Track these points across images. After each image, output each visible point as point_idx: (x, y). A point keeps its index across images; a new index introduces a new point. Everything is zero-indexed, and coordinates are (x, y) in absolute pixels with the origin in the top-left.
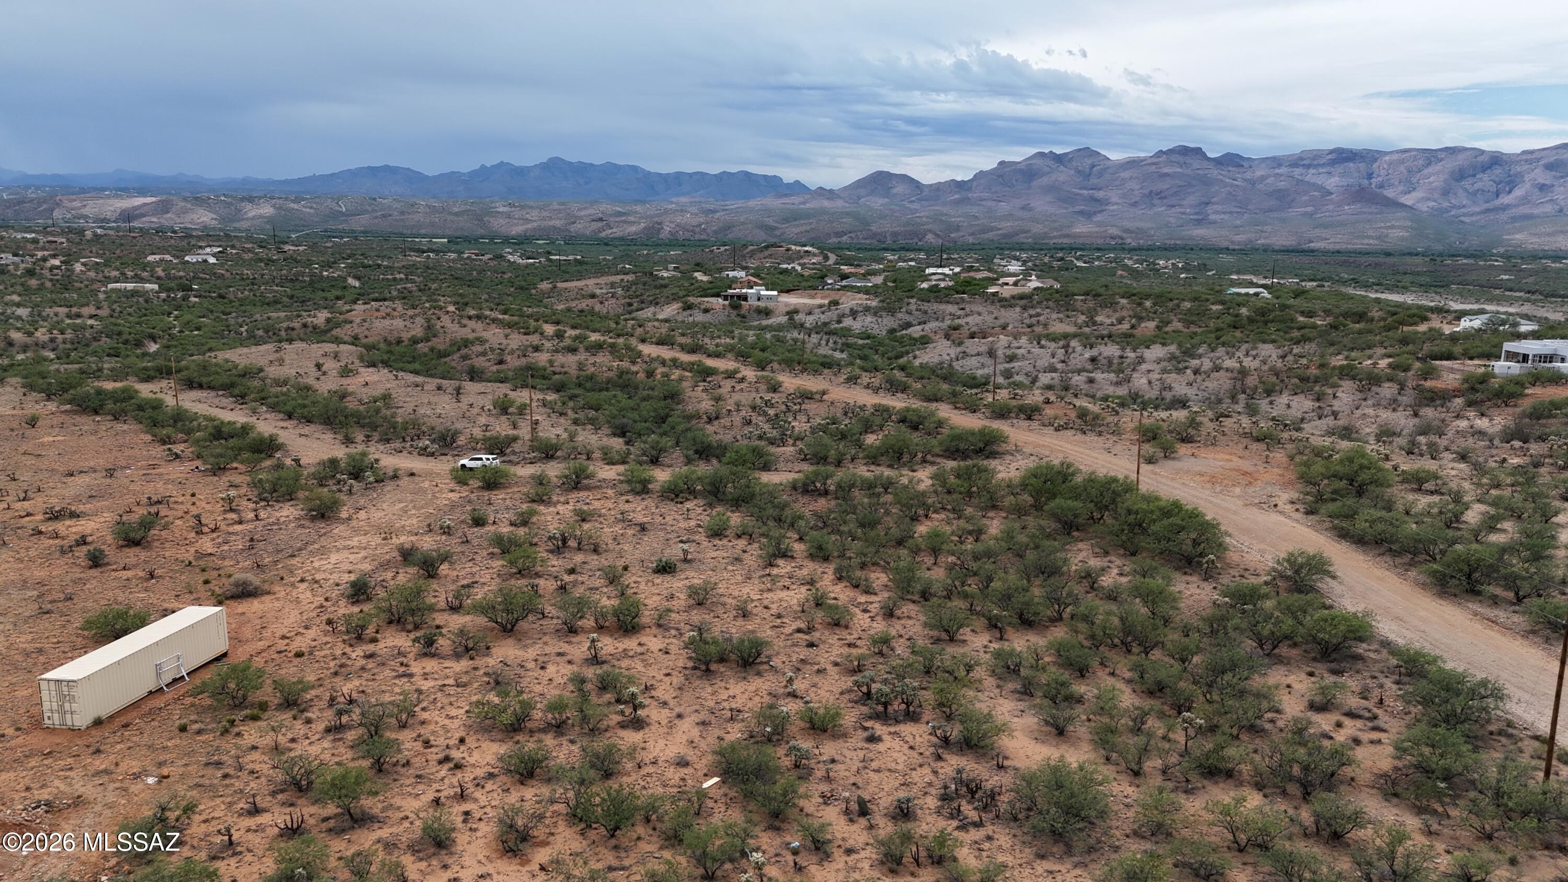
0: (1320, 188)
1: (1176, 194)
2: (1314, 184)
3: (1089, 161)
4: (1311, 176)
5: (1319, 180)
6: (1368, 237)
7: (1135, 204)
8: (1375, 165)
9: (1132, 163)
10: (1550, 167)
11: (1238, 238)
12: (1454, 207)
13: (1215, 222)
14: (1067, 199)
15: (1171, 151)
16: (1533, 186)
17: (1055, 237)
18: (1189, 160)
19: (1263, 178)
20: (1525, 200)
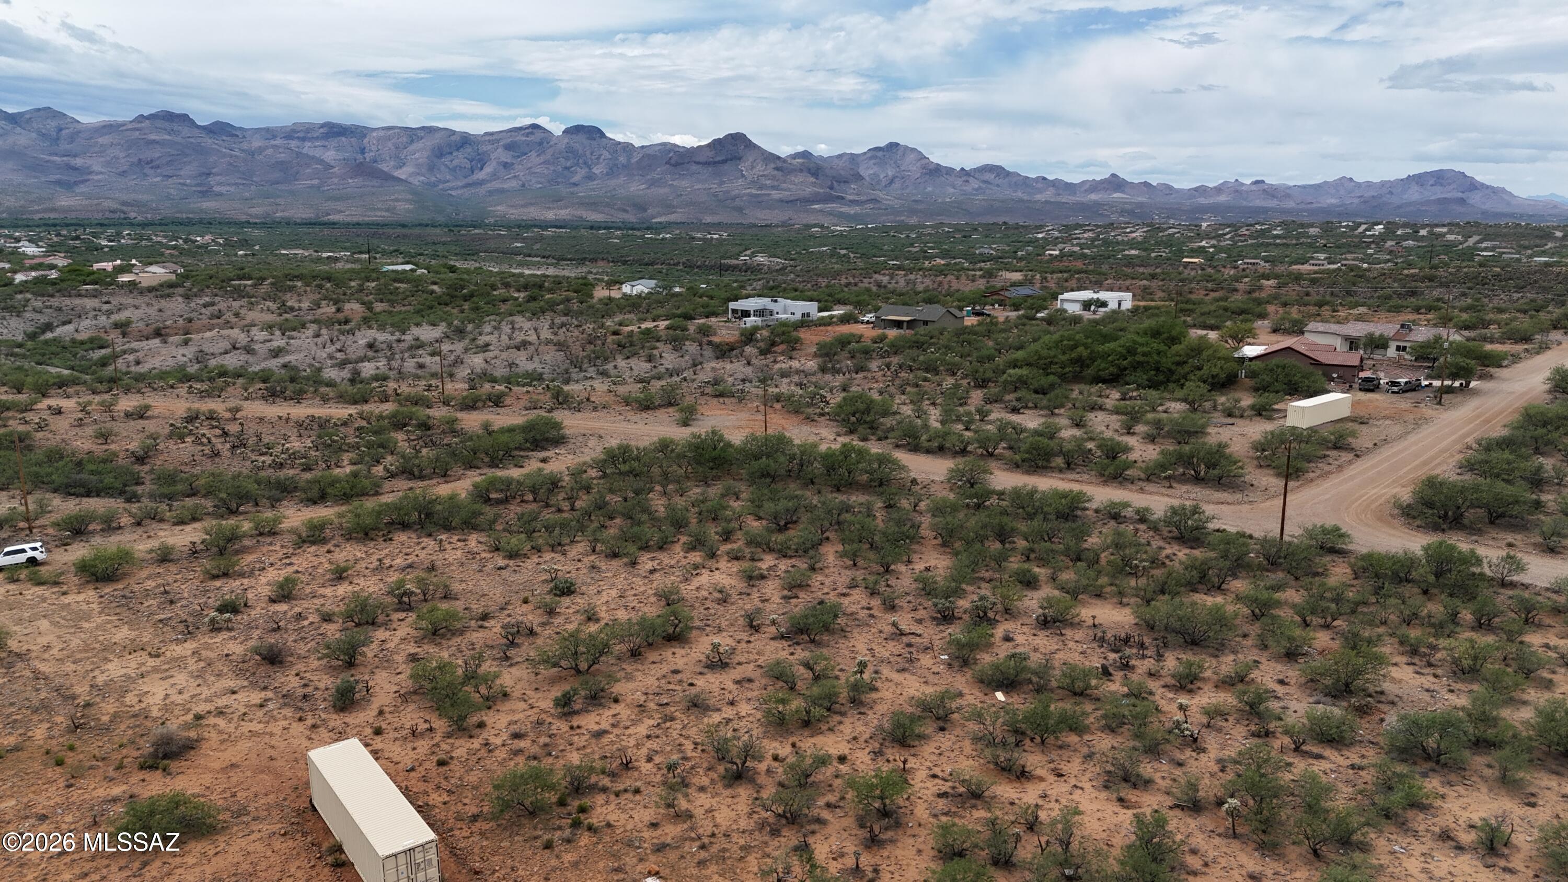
0: (321, 161)
1: (169, 163)
2: (313, 157)
3: (53, 124)
4: (308, 148)
5: (317, 153)
6: (379, 209)
7: (123, 174)
8: (366, 141)
9: (109, 128)
10: (508, 147)
11: (253, 211)
12: (440, 181)
13: (221, 194)
14: (36, 167)
15: (152, 117)
16: (499, 163)
17: (38, 212)
18: (176, 127)
19: (261, 150)
20: (494, 176)
